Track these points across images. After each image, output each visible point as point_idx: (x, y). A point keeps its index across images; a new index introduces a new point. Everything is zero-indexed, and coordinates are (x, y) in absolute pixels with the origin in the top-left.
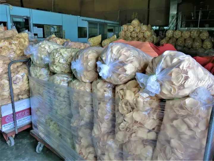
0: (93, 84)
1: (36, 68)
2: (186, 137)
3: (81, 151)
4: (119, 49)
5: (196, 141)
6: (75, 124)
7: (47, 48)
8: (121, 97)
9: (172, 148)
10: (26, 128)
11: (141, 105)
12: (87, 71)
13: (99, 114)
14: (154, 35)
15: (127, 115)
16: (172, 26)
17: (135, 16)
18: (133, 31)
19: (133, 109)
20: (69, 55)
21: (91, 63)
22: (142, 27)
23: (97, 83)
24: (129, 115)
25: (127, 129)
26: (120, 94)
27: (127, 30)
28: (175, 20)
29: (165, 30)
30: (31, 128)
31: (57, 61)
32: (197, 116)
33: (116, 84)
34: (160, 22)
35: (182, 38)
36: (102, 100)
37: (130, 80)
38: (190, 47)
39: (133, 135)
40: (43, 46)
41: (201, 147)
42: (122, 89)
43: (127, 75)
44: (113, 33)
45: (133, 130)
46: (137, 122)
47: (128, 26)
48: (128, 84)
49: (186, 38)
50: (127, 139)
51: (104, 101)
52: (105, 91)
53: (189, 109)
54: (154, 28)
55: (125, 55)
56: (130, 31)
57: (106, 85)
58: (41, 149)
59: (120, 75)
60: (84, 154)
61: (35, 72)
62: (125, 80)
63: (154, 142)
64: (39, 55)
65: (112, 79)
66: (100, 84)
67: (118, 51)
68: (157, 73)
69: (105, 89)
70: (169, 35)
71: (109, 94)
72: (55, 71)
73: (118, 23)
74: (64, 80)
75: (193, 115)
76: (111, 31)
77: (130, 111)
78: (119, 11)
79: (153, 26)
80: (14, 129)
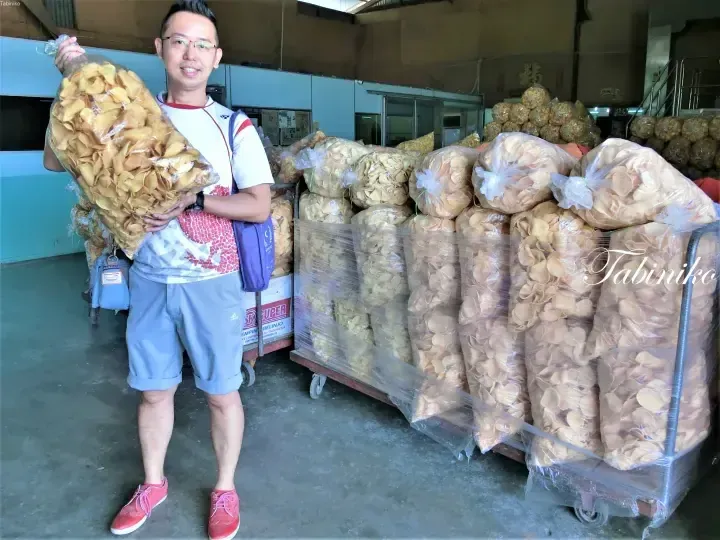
0: (458, 220)
1: (315, 200)
2: (647, 293)
3: (430, 363)
4: (518, 143)
5: (664, 299)
6: (418, 307)
7: (345, 153)
8: (522, 234)
9: (622, 318)
10: (278, 347)
11: (563, 243)
12: (448, 192)
13: (475, 275)
14: (594, 132)
15: (534, 267)
16: (654, 105)
17: (530, 75)
18: (529, 120)
19: (547, 254)
20: (398, 166)
21: (457, 176)
22: (554, 108)
23: (470, 216)
24: (539, 267)
25: (534, 298)
26: (523, 228)
27: (509, 120)
28: (665, 86)
29: (629, 116)
30: (292, 347)
31: (372, 179)
32: (665, 250)
33: (511, 211)
34: (617, 93)
35: (683, 139)
36: (482, 246)
37: (541, 202)
38: (708, 166)
39: (548, 306)
40: (336, 150)
41: (676, 310)
42: (525, 219)
43: (536, 191)
44: (459, 131)
45: (546, 296)
46: (556, 278)
47: (511, 108)
48: (536, 209)
49: (693, 138)
50: (535, 318)
51: (485, 250)
52: (487, 230)
53: (651, 241)
54: (595, 111)
55: (531, 155)
56: (520, 120)
57: (489, 219)
58: (319, 389)
59: (519, 192)
60: (436, 371)
61: (314, 210)
62: (531, 201)
63: (588, 323)
64: (328, 170)
65: (504, 200)
66: (476, 218)
67: (518, 146)
68: (587, 175)
69: (487, 225)
70: (642, 130)
71: (495, 234)
72: (368, 202)
73: (475, 98)
74: (388, 220)
75: (657, 250)
76: (452, 123)
77: (542, 260)
78: (480, 61)
79: (592, 107)
80: (255, 346)
